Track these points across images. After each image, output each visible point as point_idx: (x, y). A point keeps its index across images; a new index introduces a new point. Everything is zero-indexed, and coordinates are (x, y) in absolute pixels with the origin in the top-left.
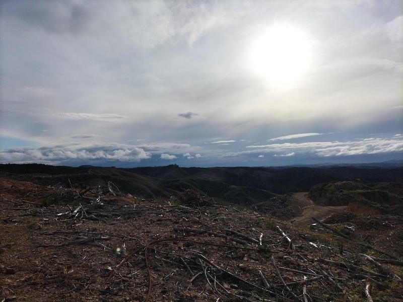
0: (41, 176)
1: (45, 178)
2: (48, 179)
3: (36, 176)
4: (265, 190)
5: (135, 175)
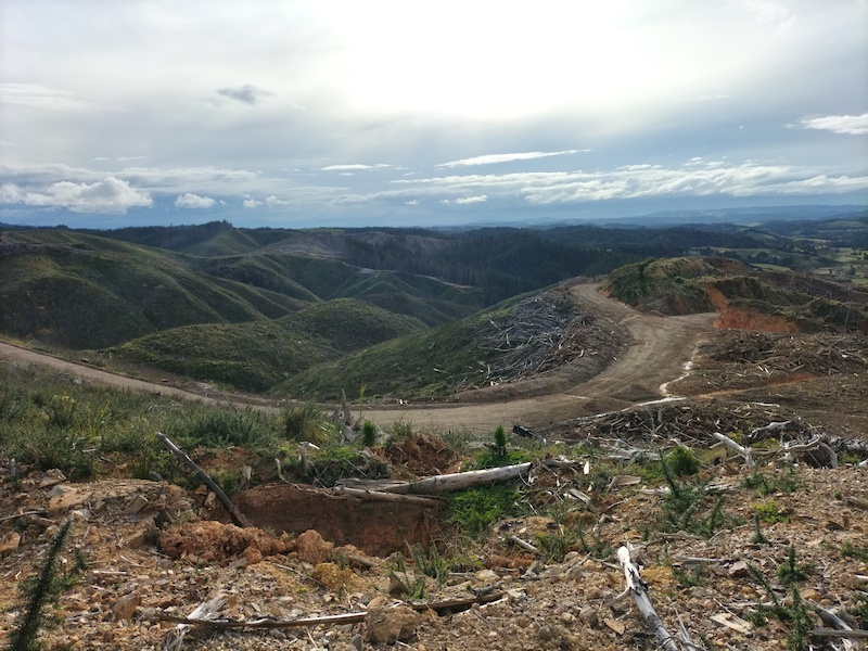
4: (434, 278)
5: (127, 245)
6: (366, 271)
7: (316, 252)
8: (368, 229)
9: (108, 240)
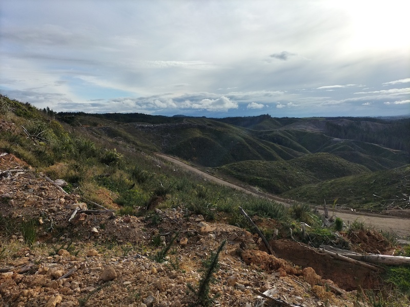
0: (143, 125)
1: (147, 127)
2: (150, 128)
3: (140, 125)
4: (377, 145)
5: (226, 125)
6: (336, 139)
7: (310, 129)
8: (339, 118)
9: (220, 123)
